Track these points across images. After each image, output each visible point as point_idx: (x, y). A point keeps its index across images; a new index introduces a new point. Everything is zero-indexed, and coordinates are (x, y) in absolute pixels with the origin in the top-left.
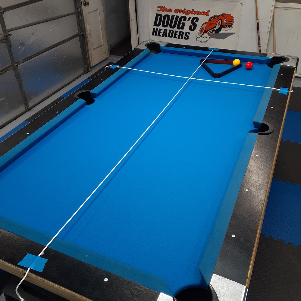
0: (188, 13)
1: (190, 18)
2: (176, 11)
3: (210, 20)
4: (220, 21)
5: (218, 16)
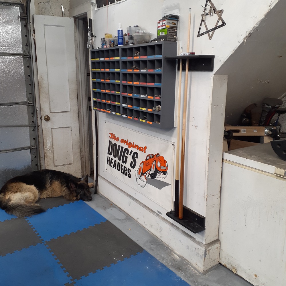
0: (131, 145)
1: (132, 151)
2: (123, 141)
3: (147, 159)
4: (154, 163)
5: (153, 156)
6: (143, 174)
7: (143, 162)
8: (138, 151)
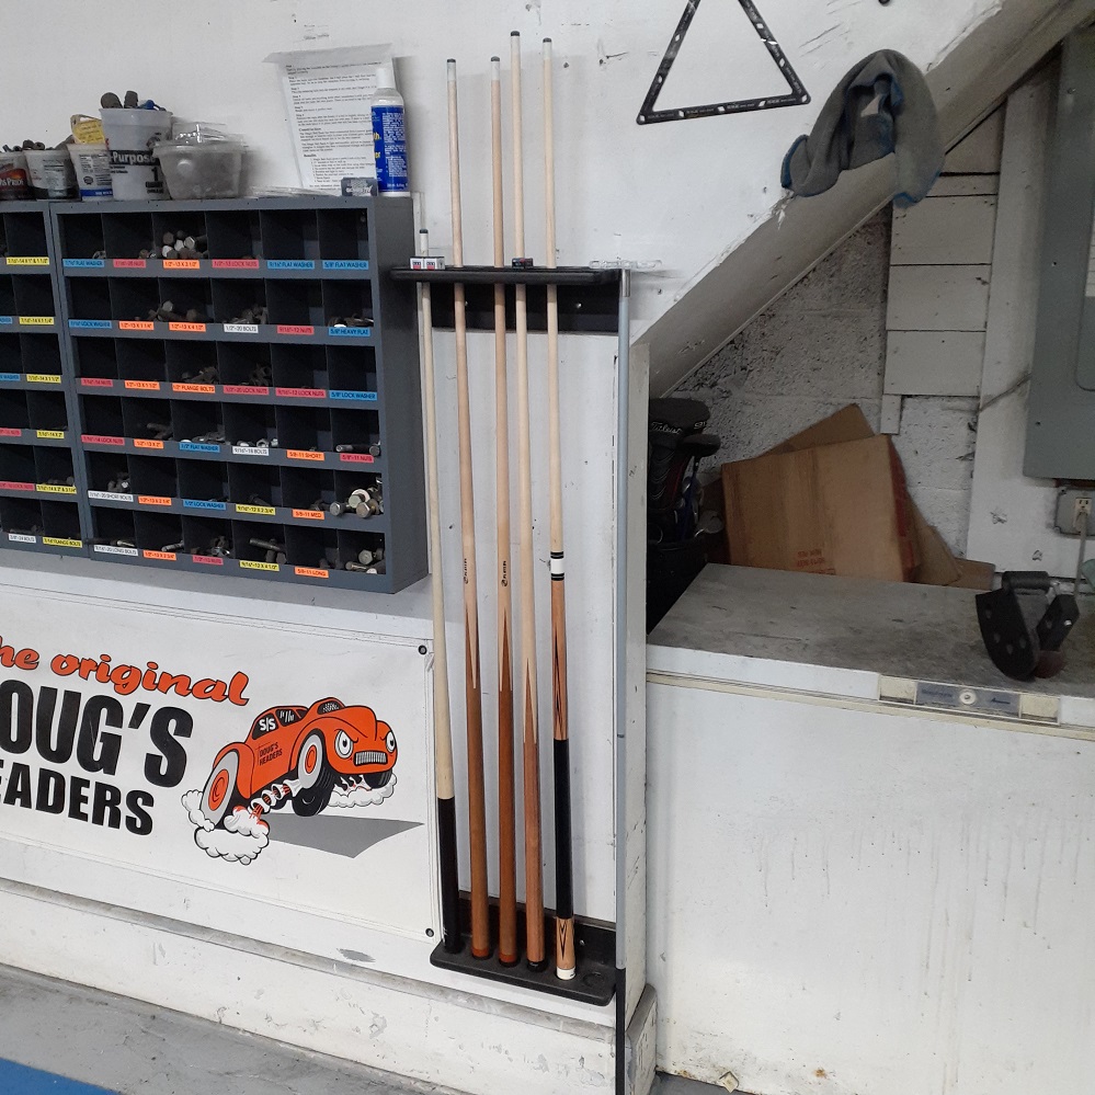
0: (128, 678)
1: (142, 710)
2: (63, 665)
3: (256, 732)
4: (315, 741)
5: (301, 712)
6: (238, 801)
7: (232, 748)
8: (188, 704)
